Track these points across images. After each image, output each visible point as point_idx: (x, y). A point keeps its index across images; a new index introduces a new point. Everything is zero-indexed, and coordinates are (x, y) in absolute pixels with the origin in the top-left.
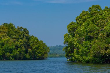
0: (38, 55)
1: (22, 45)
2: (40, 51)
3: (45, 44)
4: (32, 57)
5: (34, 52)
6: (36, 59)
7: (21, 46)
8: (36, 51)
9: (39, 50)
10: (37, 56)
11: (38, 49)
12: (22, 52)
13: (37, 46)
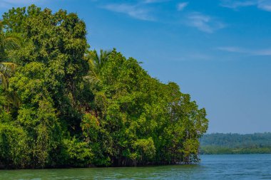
0: (136, 144)
1: (39, 90)
2: (145, 124)
3: (188, 96)
4: (106, 154)
5: (114, 127)
6: (129, 164)
7: (31, 97)
8: (128, 125)
9: (142, 119)
10: (133, 151)
11: (138, 116)
12: (41, 130)
13: (127, 98)
